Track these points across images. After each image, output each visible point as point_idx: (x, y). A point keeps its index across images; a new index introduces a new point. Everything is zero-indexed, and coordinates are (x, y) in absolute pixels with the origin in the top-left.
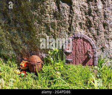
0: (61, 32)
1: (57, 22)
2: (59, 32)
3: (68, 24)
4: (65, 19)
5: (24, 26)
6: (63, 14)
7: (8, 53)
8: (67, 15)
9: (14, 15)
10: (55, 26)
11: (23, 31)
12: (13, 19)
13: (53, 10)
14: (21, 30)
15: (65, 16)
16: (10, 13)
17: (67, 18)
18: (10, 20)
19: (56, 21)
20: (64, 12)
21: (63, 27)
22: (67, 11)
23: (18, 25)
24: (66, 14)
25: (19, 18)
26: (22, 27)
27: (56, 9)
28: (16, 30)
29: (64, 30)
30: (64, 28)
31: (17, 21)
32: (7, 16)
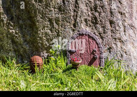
0: (65, 28)
1: (62, 16)
2: (63, 28)
3: (73, 20)
4: (70, 13)
5: (27, 23)
6: (68, 9)
7: (7, 54)
8: (72, 10)
9: (17, 11)
10: (59, 21)
11: (25, 29)
12: (16, 16)
13: (58, 4)
14: (24, 26)
15: (70, 10)
16: (13, 9)
17: (72, 13)
18: (13, 17)
19: (60, 16)
20: (69, 7)
21: (67, 22)
22: (72, 6)
23: (21, 22)
24: (71, 8)
25: (22, 14)
26: (24, 24)
27: (61, 3)
28: (19, 28)
29: (69, 27)
30: (68, 24)
31: (20, 17)
32: (10, 12)
